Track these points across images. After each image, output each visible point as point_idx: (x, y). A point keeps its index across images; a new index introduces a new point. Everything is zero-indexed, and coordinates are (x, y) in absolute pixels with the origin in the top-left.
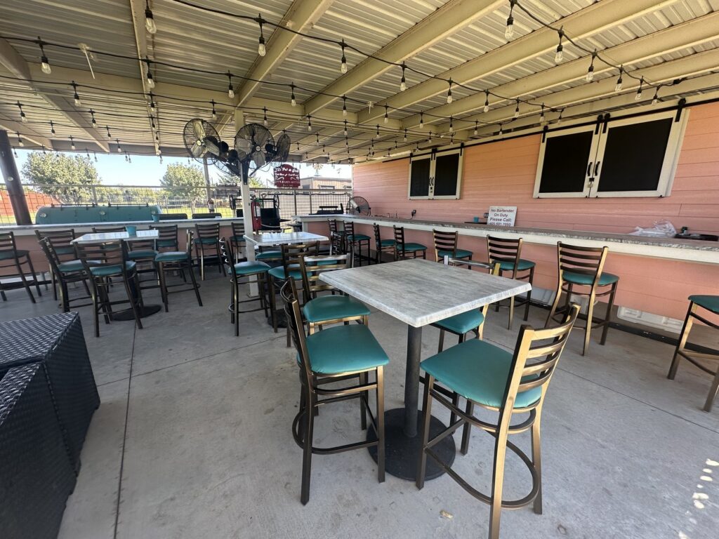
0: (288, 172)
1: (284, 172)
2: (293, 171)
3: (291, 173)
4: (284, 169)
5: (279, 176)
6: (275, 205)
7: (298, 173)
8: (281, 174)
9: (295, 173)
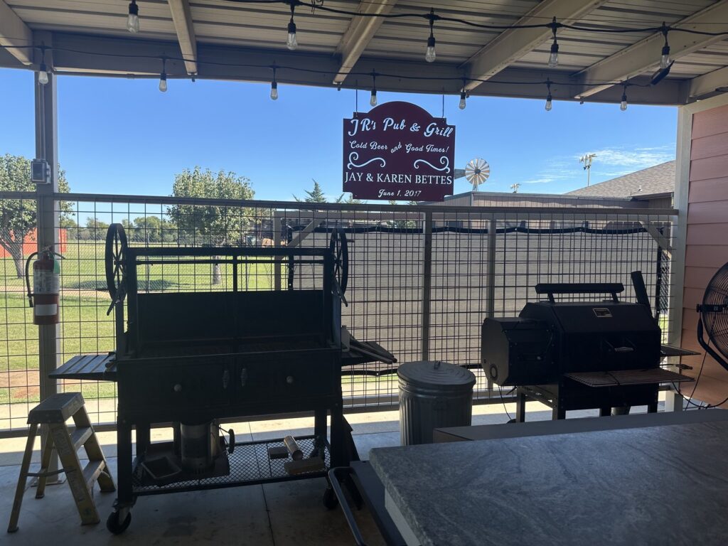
0: (405, 136)
1: (391, 137)
2: (429, 133)
3: (418, 139)
4: (388, 122)
5: (366, 155)
6: (328, 277)
7: (449, 143)
8: (374, 146)
9: (436, 140)
